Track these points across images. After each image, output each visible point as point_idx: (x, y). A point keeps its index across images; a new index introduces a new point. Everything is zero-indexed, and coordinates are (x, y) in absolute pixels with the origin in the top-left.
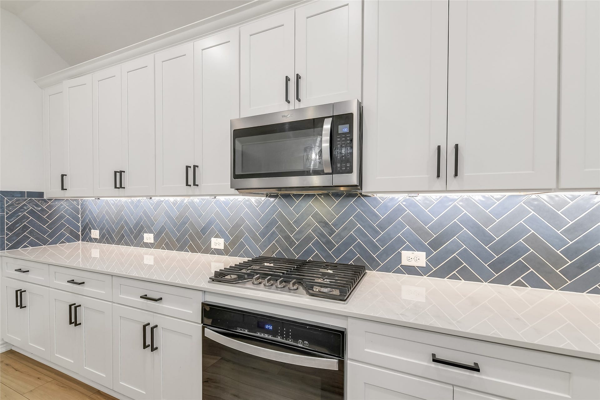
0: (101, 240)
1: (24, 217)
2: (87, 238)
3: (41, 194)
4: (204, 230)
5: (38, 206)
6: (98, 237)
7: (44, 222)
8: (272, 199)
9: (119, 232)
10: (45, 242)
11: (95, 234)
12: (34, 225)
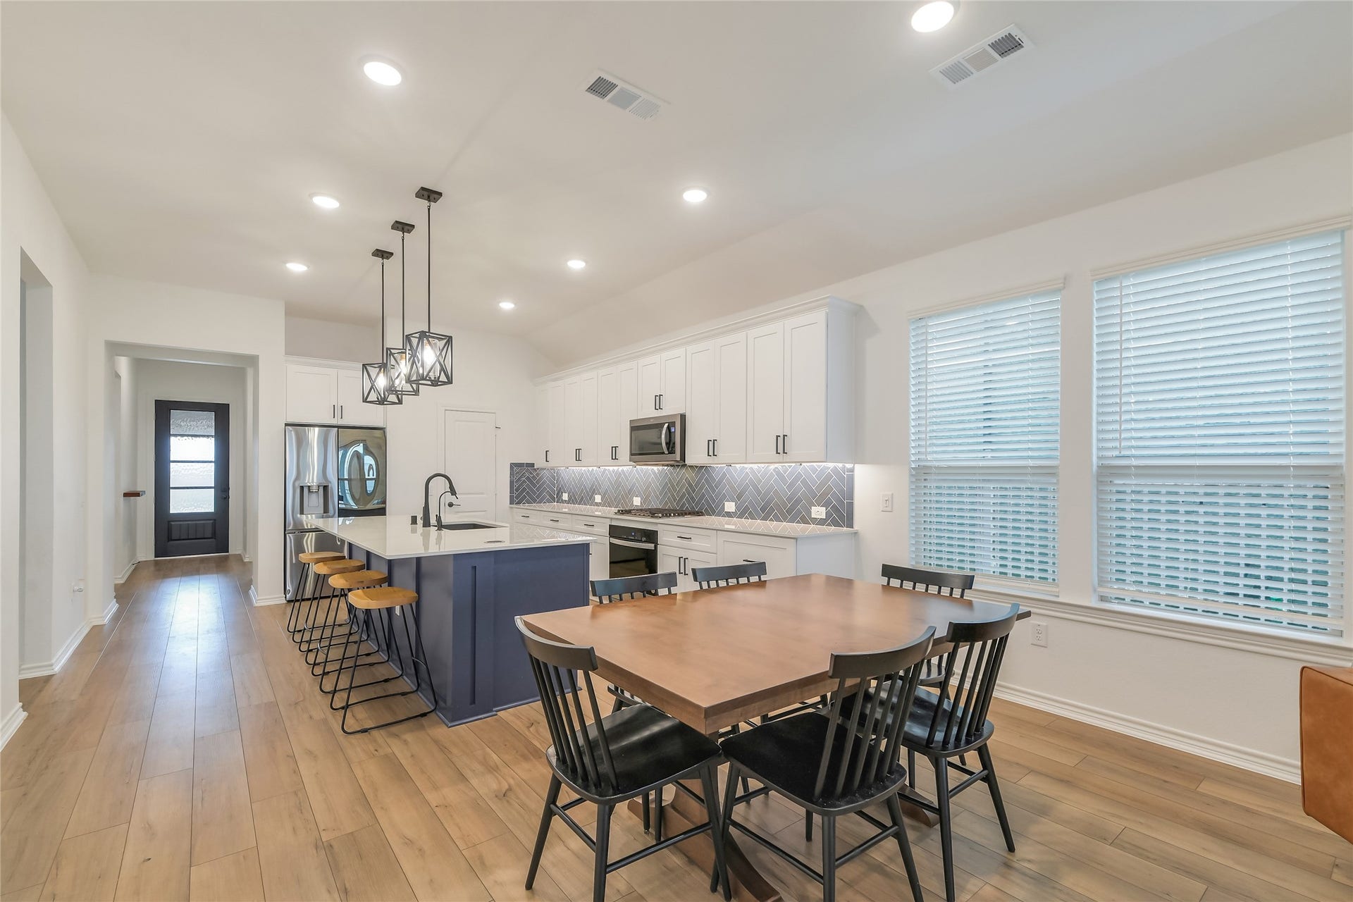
0: (568, 502)
1: (524, 482)
2: (560, 500)
3: (532, 465)
4: (630, 491)
5: (531, 473)
6: (567, 499)
7: (535, 486)
8: (666, 468)
9: (580, 494)
10: (535, 501)
11: (565, 497)
12: (529, 488)
